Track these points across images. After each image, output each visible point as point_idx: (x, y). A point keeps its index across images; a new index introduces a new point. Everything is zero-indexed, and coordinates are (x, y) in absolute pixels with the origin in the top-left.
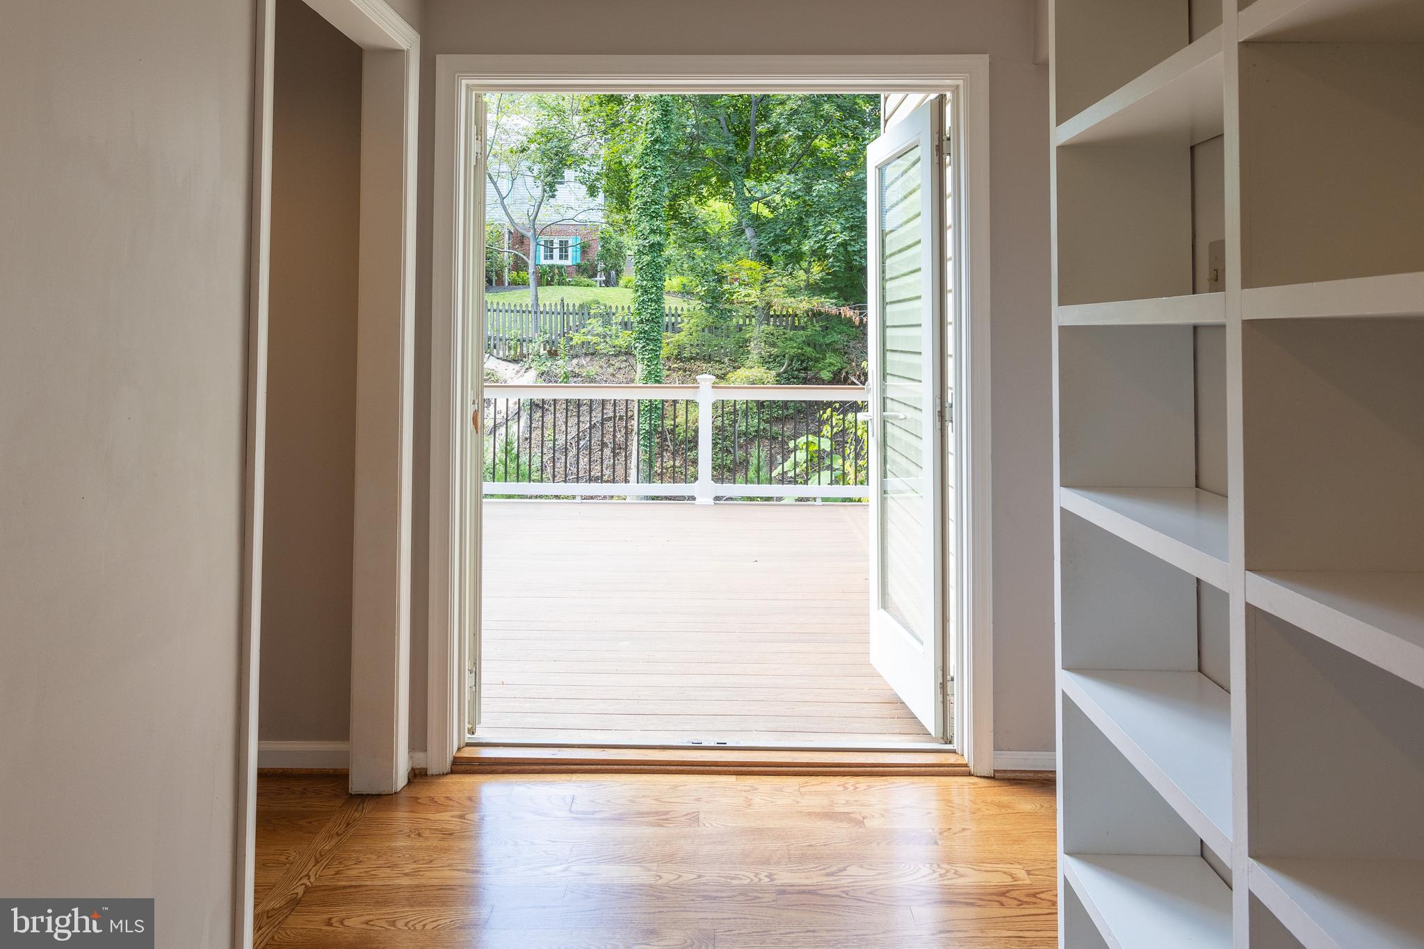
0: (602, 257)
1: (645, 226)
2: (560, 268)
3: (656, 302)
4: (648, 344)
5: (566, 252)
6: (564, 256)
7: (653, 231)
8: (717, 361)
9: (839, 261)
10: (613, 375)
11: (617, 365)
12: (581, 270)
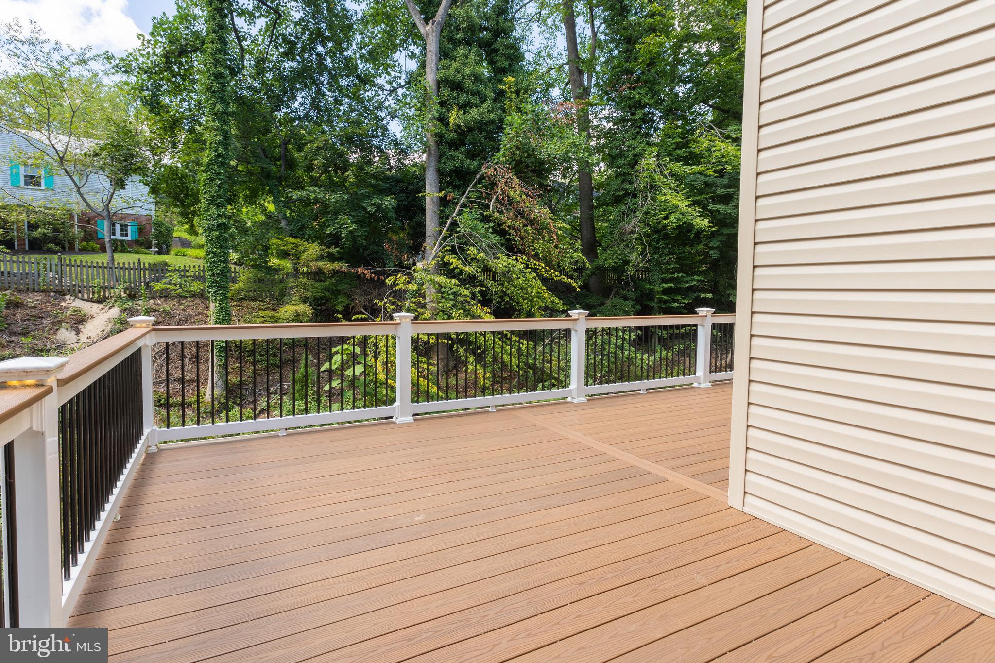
0: (156, 237)
1: (213, 210)
2: (122, 241)
3: (224, 263)
4: (219, 290)
5: (126, 230)
6: (124, 232)
7: (219, 216)
8: (260, 301)
9: (349, 241)
10: (184, 310)
11: (186, 303)
12: (137, 243)
